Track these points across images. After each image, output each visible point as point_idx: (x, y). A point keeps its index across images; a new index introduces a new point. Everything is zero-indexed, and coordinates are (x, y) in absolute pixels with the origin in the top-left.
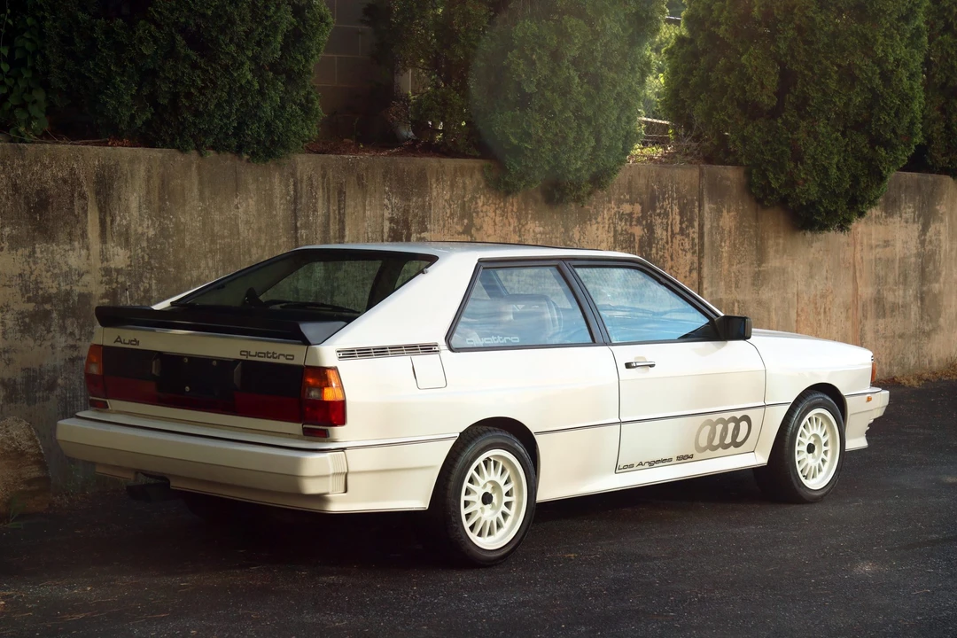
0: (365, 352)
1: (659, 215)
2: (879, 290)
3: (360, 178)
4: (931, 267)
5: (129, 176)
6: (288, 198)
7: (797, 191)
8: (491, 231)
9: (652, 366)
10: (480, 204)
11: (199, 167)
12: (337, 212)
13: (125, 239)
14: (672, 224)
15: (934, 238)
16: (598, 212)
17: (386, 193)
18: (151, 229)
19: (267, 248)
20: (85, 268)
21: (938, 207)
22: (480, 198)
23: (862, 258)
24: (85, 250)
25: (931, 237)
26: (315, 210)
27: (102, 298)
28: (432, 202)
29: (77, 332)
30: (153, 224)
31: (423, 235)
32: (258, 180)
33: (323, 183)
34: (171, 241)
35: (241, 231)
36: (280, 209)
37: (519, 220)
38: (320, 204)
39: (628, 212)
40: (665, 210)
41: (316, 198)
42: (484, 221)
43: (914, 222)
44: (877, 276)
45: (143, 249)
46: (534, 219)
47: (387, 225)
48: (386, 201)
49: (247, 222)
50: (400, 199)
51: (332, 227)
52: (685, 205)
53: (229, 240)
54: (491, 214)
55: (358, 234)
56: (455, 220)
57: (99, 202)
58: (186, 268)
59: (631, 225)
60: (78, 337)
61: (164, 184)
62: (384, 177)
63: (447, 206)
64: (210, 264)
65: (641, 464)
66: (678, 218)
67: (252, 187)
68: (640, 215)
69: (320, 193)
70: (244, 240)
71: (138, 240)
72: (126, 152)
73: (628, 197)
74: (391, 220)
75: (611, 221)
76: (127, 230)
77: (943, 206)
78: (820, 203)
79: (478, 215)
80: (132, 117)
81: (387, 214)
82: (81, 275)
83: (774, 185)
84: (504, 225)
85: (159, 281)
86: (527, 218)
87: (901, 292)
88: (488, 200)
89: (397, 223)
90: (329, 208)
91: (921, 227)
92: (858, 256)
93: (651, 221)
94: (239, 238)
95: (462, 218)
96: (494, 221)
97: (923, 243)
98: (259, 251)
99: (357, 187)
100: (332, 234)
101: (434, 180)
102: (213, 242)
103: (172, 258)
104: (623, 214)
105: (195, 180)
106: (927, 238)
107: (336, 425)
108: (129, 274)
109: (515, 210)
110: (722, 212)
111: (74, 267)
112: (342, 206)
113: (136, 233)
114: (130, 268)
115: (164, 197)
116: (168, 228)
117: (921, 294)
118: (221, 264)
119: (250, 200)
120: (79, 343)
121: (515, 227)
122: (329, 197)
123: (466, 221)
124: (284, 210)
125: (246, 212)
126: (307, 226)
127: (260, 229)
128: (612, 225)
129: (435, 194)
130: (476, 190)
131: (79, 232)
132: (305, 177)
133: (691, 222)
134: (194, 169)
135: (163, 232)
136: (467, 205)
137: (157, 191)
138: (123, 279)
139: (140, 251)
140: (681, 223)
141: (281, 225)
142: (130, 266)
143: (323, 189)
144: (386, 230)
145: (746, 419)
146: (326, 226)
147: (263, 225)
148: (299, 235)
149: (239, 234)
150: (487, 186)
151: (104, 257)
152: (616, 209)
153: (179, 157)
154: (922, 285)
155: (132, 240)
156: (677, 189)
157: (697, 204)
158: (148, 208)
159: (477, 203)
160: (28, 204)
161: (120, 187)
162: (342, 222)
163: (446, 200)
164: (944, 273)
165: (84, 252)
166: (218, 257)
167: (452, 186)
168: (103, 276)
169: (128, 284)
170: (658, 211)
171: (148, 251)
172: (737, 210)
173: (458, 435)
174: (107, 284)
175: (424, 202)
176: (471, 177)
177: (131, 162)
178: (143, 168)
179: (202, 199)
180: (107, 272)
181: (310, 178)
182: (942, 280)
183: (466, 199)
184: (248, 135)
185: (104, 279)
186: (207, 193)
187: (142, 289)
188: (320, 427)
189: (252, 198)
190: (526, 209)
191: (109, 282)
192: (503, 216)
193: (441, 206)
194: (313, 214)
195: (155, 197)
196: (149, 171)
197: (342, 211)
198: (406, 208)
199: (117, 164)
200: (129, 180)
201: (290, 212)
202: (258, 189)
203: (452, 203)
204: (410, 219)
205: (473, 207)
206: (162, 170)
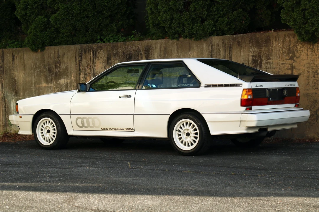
3: (239, 42)
6: (209, 51)
8: (305, 58)
10: (299, 47)
11: (177, 44)
12: (229, 54)
17: (250, 47)
22: (299, 45)
26: (220, 54)
28: (273, 49)
31: (268, 61)
32: (197, 46)
33: (223, 45)
36: (206, 55)
38: (222, 52)
42: (301, 54)
47: (251, 58)
48: (251, 50)
50: (257, 48)
54: (305, 51)
56: (285, 55)
57: (146, 56)
61: (165, 49)
62: (250, 41)
67: (195, 48)
69: (222, 48)
72: (154, 41)
74: (253, 56)
79: (297, 52)
81: (251, 54)
84: (313, 55)
88: (303, 46)
89: (256, 57)
90: (225, 54)
95: (289, 53)
96: (307, 54)
99: (237, 45)
101: (274, 40)
105: (176, 48)
112: (231, 52)
115: (166, 53)
119: (194, 53)
122: (225, 50)
123: (291, 55)
125: (193, 56)
129: (274, 45)
132: (216, 44)
134: (175, 44)
136: (291, 48)
143: (223, 47)
144: (250, 60)
153: (171, 41)
159: (297, 47)
160: (126, 57)
161: (152, 51)
162: (231, 58)
163: (280, 47)
167: (283, 42)
175: (270, 49)
176: (294, 37)
177: (155, 44)
178: (159, 45)
179: (178, 53)
181: (218, 44)
183: (290, 46)
186: (179, 51)
193: (277, 50)
194: (219, 56)
195: (162, 53)
196: (161, 46)
197: (231, 54)
198: (260, 51)
199: (151, 45)
200: (155, 49)
201: (209, 55)
202: (198, 49)
203: (283, 48)
204: (262, 55)
205: (294, 49)
206: (164, 46)
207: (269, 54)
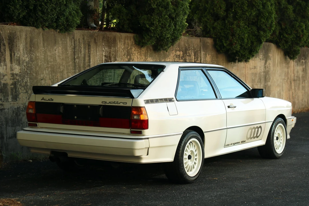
0: (152, 101)
1: (188, 56)
2: (253, 85)
3: (95, 40)
4: (268, 76)
5: (20, 37)
6: (72, 47)
7: (233, 47)
8: (137, 61)
9: (235, 107)
10: (133, 50)
11: (43, 34)
13: (19, 62)
14: (192, 59)
15: (268, 66)
16: (169, 54)
17: (103, 46)
18: (27, 58)
19: (65, 66)
20: (5, 73)
21: (269, 55)
22: (133, 48)
23: (248, 73)
24: (5, 66)
25: (267, 65)
26: (81, 52)
27: (11, 85)
28: (118, 50)
29: (3, 99)
30: (28, 56)
32: (62, 40)
33: (83, 41)
34: (34, 63)
35: (57, 60)
36: (70, 51)
37: (145, 57)
38: (82, 49)
39: (178, 54)
40: (190, 54)
41: (81, 47)
42: (134, 57)
43: (263, 60)
44: (252, 80)
45: (24, 66)
46: (150, 56)
47: (104, 58)
48: (103, 49)
49: (59, 56)
50: (108, 48)
51: (86, 58)
52: (196, 52)
53: (53, 63)
54: (137, 54)
55: (95, 61)
56: (125, 57)
57: (9, 48)
58: (39, 74)
59: (179, 59)
60: (3, 101)
61: (31, 41)
62: (103, 40)
63: (123, 51)
64: (47, 73)
65: (231, 144)
66: (194, 57)
67: (60, 42)
68: (182, 56)
69: (82, 45)
70: (58, 63)
71: (23, 62)
72: (18, 28)
73: (178, 49)
74: (105, 56)
75: (173, 58)
76: (19, 58)
77: (271, 54)
78: (239, 52)
79: (132, 55)
80: (19, 14)
81: (104, 54)
82: (4, 76)
83: (225, 45)
84: (141, 58)
85: (30, 79)
86: (148, 56)
87: (259, 85)
88: (135, 49)
89: (107, 57)
90: (85, 51)
91: (265, 62)
92: (247, 72)
93: (186, 58)
94: (56, 62)
95: (127, 56)
96: (138, 57)
97: (265, 67)
98: (63, 67)
99: (94, 43)
100: (86, 61)
101: (118, 41)
102: (48, 64)
103: (34, 70)
104: (177, 55)
105: (42, 39)
106: (267, 66)
107: (145, 129)
108: (20, 76)
109: (144, 53)
110: (207, 55)
111: (1, 73)
112: (89, 50)
113: (22, 60)
114: (20, 74)
115: (31, 46)
116: (33, 58)
117: (265, 86)
118: (50, 72)
119: (60, 48)
120: (3, 103)
121: (144, 59)
122: (85, 47)
123: (129, 57)
124: (71, 51)
125: (58, 52)
126: (78, 58)
127: (63, 59)
128: (174, 59)
129: (119, 46)
130: (132, 45)
131: (3, 59)
132: (77, 39)
133: (197, 58)
134: (41, 35)
135: (31, 60)
136: (129, 51)
137: (29, 43)
138: (18, 78)
139: (23, 67)
140: (195, 59)
141: (70, 57)
142: (20, 73)
143: (83, 43)
144: (104, 60)
145: (260, 127)
146: (84, 58)
147: (64, 57)
148: (76, 61)
149: (56, 61)
150: (135, 44)
151: (12, 70)
152: (175, 53)
153: (36, 30)
154: (265, 83)
155: (21, 62)
156: (193, 46)
157: (199, 52)
158: (26, 50)
159: (132, 50)
161: (17, 42)
162: (89, 56)
163: (122, 49)
164: (271, 79)
165: (5, 67)
166: (49, 69)
167: (124, 43)
168: (11, 77)
169: (20, 80)
170: (188, 54)
171: (26, 67)
172: (211, 55)
173: (183, 133)
174: (12, 80)
175: (116, 49)
176: (130, 40)
177: (20, 32)
178: (24, 34)
179: (44, 47)
180: (13, 75)
181: (79, 40)
182: (271, 81)
183: (129, 49)
184: (60, 22)
185: (12, 78)
186: (45, 45)
187: (24, 82)
188: (138, 130)
189: (60, 47)
190: (147, 53)
191: (14, 79)
192: (140, 55)
193: (121, 51)
195: (28, 46)
196: (26, 35)
197: (89, 52)
198: (110, 52)
199: (15, 32)
200: (20, 39)
201: (73, 52)
202: (62, 43)
203: (124, 50)
204: (111, 56)
205: (131, 52)
206: (30, 35)
207: (115, 55)
